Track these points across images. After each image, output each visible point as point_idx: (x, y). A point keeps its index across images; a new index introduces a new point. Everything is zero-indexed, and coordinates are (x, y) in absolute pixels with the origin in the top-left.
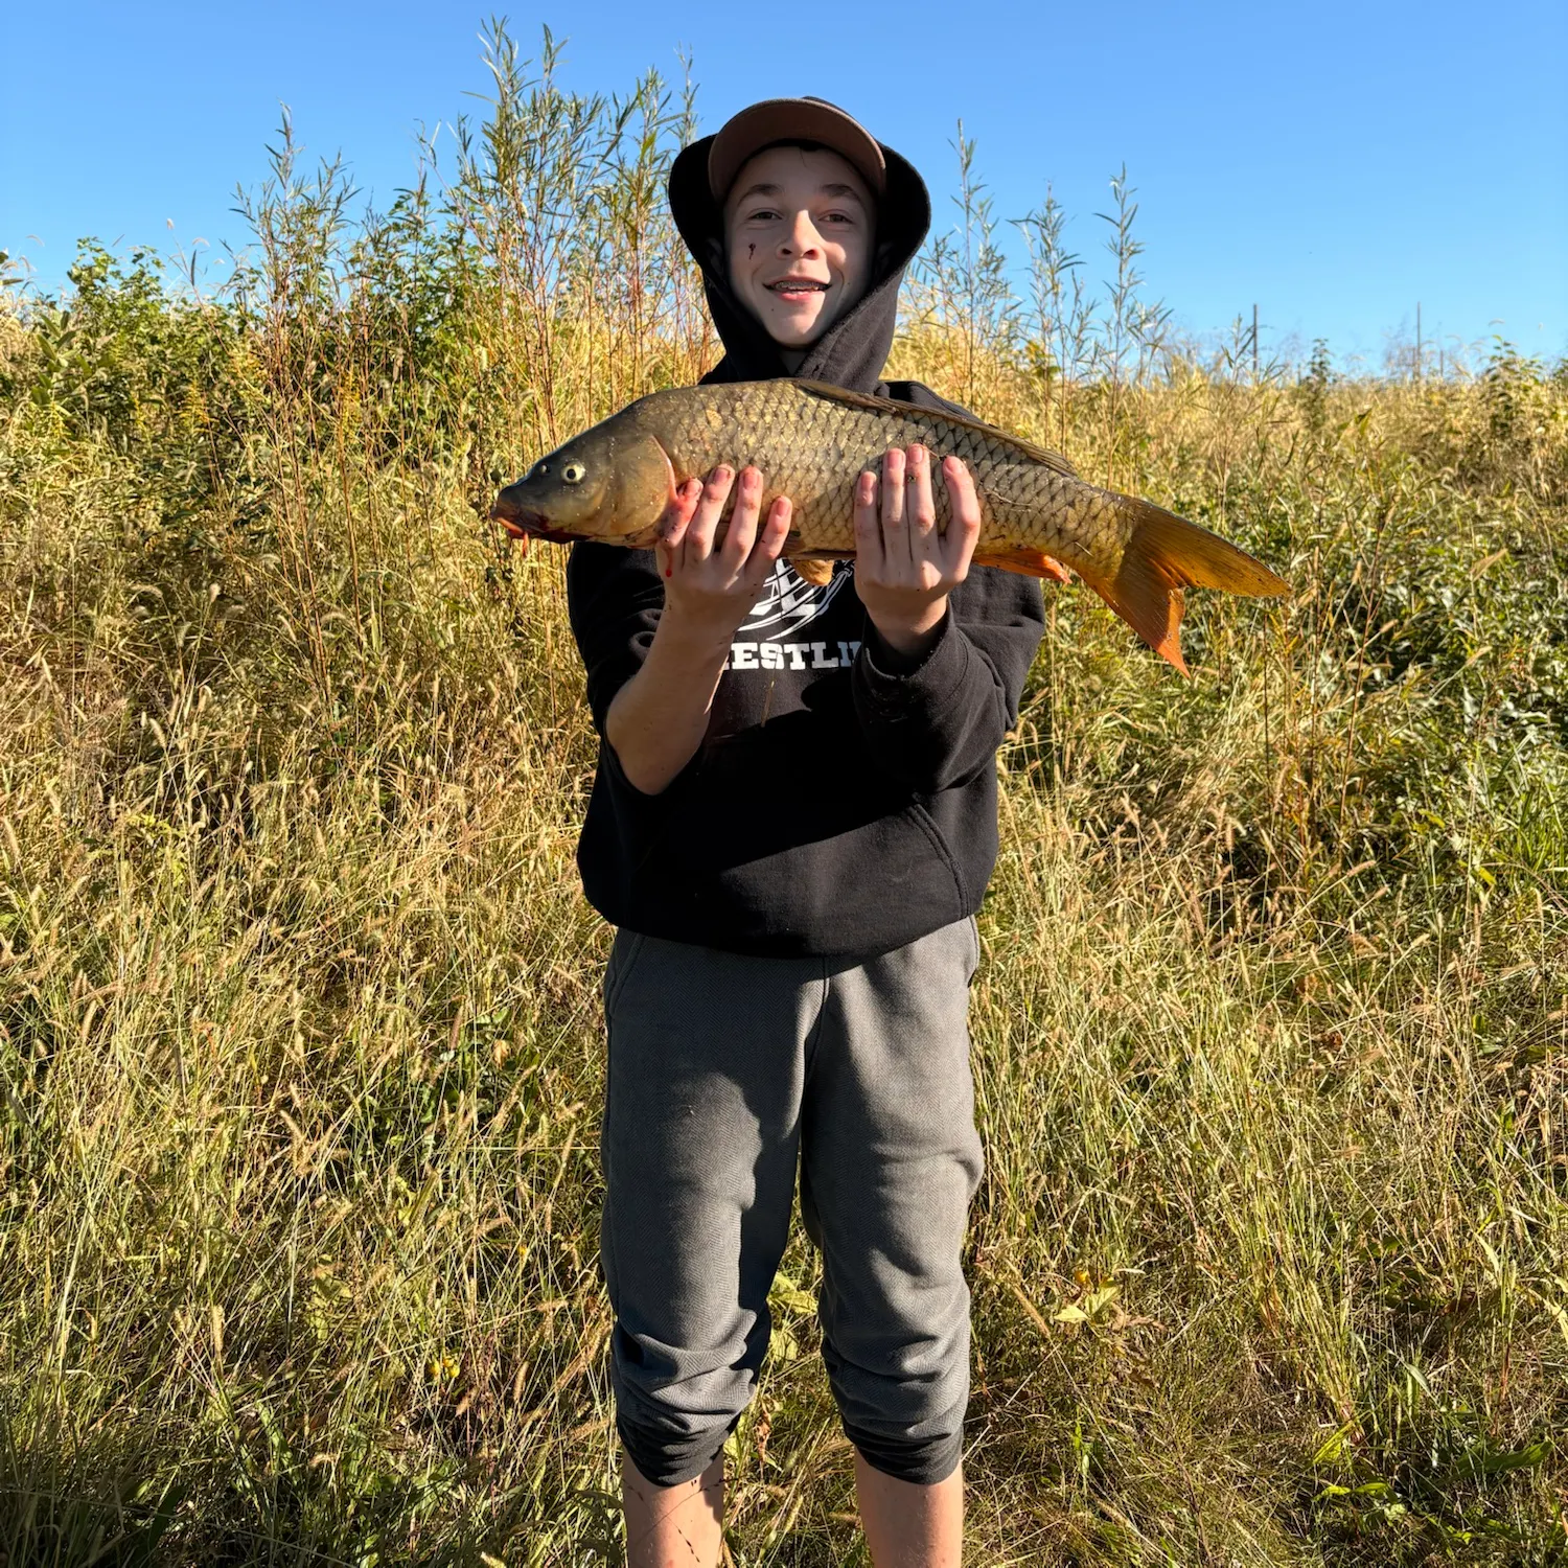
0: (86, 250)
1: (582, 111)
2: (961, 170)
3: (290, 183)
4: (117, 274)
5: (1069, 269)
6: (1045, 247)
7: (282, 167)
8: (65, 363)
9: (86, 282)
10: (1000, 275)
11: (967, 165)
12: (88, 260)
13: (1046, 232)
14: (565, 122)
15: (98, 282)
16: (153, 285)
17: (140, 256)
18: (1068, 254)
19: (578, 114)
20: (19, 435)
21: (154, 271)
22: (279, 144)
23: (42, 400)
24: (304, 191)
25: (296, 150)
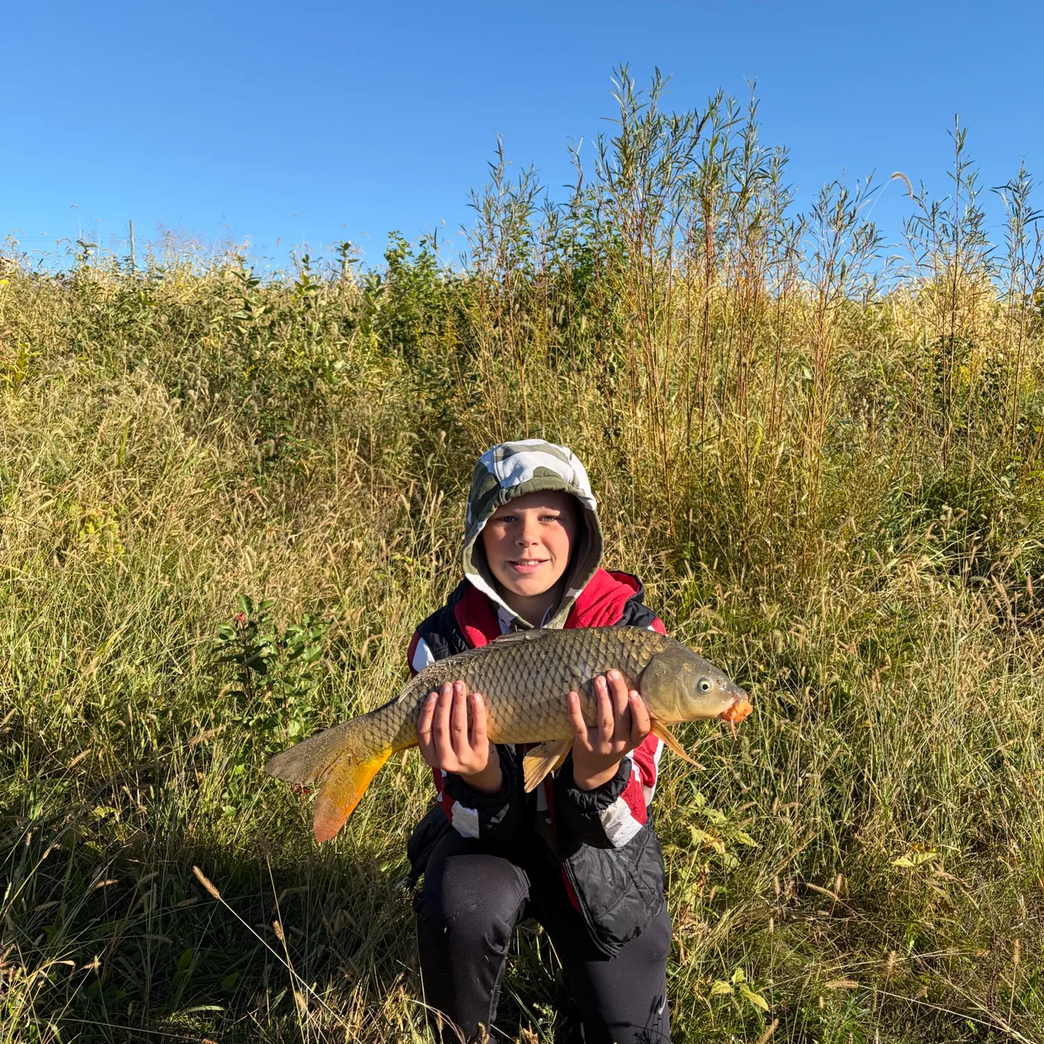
0: (393, 239)
1: (680, 124)
2: (955, 150)
3: (502, 185)
4: (410, 253)
5: (1034, 221)
6: (1016, 206)
7: (497, 175)
8: (378, 308)
9: (393, 260)
10: (980, 229)
11: (961, 147)
12: (394, 246)
13: (1017, 195)
14: (666, 132)
15: (400, 259)
16: (432, 261)
17: (424, 242)
18: (1034, 210)
19: (677, 126)
20: (354, 352)
21: (431, 251)
22: (495, 160)
23: (366, 332)
24: (510, 190)
25: (506, 164)
